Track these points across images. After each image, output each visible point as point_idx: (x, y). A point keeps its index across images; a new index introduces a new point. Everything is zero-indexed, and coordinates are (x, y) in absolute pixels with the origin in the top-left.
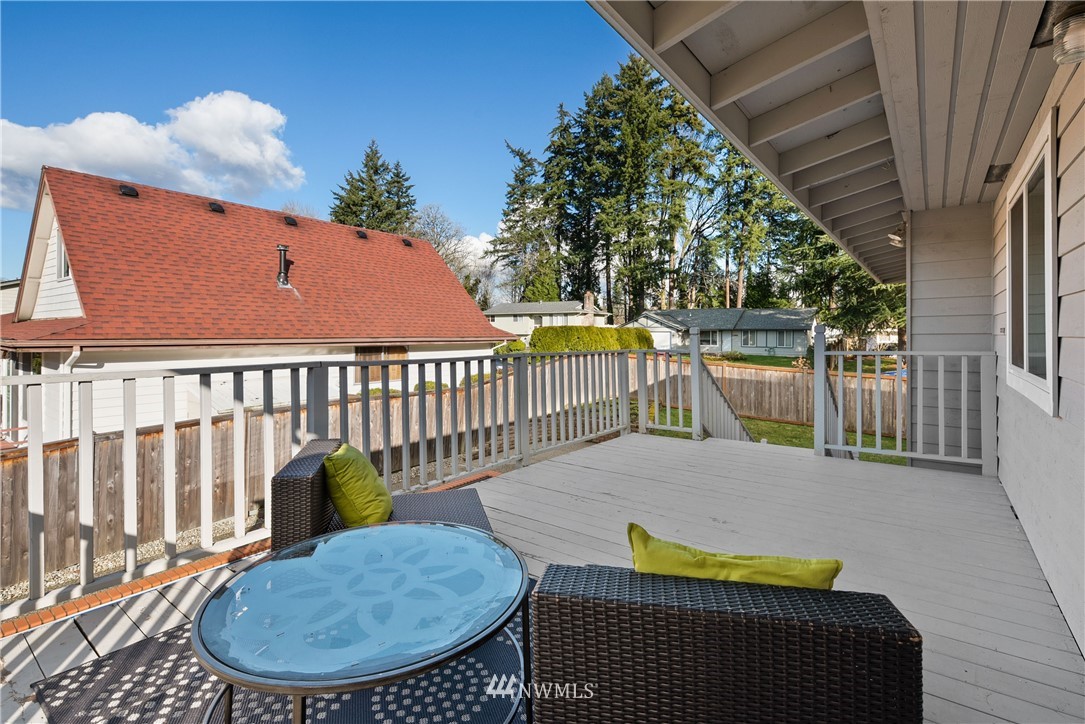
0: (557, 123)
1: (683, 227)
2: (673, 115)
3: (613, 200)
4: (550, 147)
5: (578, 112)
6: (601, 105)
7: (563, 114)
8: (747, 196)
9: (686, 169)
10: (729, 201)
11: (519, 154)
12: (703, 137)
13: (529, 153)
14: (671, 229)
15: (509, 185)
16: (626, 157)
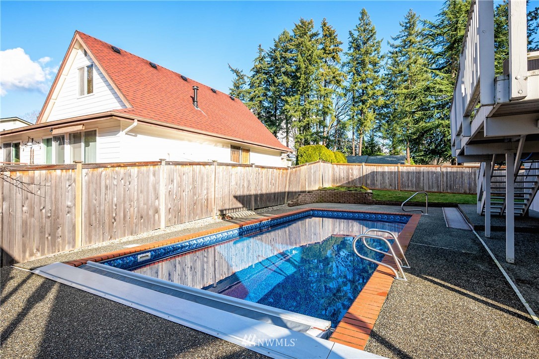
0: (257, 55)
1: (331, 114)
2: (325, 53)
3: (293, 98)
4: (254, 68)
5: (269, 49)
6: (283, 46)
7: (261, 50)
8: (365, 97)
9: (333, 82)
10: (354, 101)
11: (236, 72)
12: (340, 65)
13: (242, 71)
14: (325, 113)
15: (230, 89)
16: (301, 74)
